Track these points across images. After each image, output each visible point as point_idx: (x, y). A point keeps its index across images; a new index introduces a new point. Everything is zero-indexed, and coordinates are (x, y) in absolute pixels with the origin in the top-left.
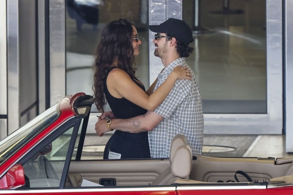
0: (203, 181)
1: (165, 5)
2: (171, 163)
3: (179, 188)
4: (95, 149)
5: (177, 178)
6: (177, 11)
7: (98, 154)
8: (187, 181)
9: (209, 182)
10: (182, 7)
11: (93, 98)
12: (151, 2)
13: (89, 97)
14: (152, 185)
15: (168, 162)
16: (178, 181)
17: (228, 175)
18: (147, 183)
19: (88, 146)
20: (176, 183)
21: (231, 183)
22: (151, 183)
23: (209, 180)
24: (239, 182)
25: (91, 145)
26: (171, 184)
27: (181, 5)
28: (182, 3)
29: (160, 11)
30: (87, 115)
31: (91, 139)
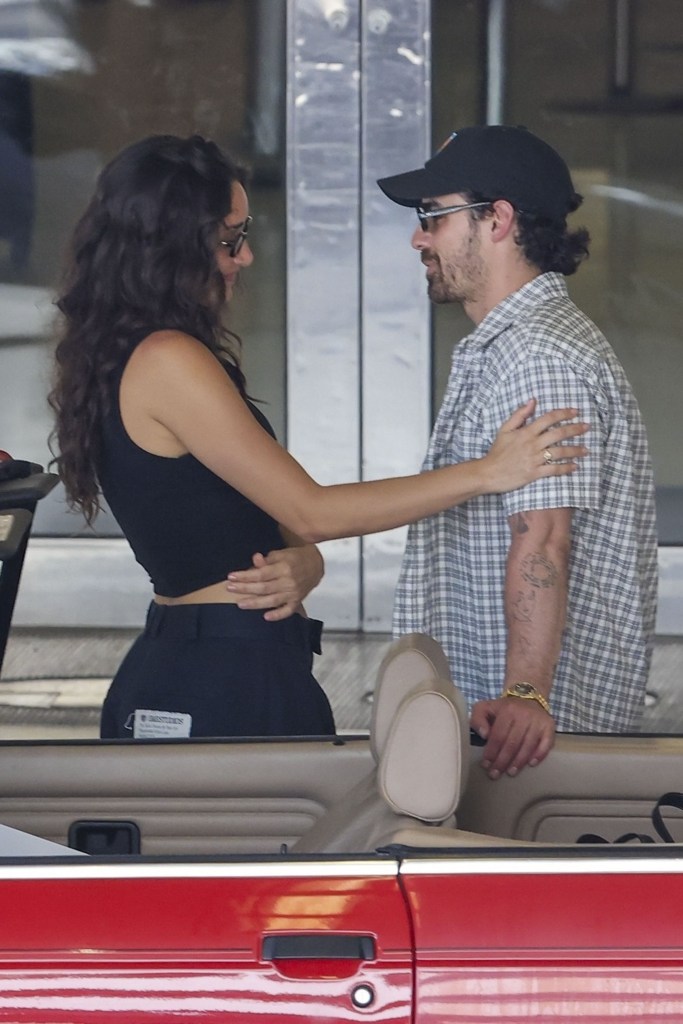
0: (514, 837)
1: (356, 75)
2: (377, 757)
3: (411, 867)
4: (51, 694)
5: (405, 823)
6: (410, 99)
7: (62, 714)
8: (446, 834)
9: (542, 841)
10: (428, 83)
11: (41, 474)
12: (298, 58)
13: (25, 469)
14: (294, 852)
15: (361, 754)
16: (408, 837)
17: (622, 813)
18: (273, 845)
19: (21, 680)
20: (398, 845)
21: (636, 844)
22: (291, 843)
23: (540, 832)
24: (673, 842)
25: (34, 675)
26: (379, 850)
27: (423, 73)
28: (428, 64)
29: (333, 99)
30: (16, 546)
31: (36, 650)
